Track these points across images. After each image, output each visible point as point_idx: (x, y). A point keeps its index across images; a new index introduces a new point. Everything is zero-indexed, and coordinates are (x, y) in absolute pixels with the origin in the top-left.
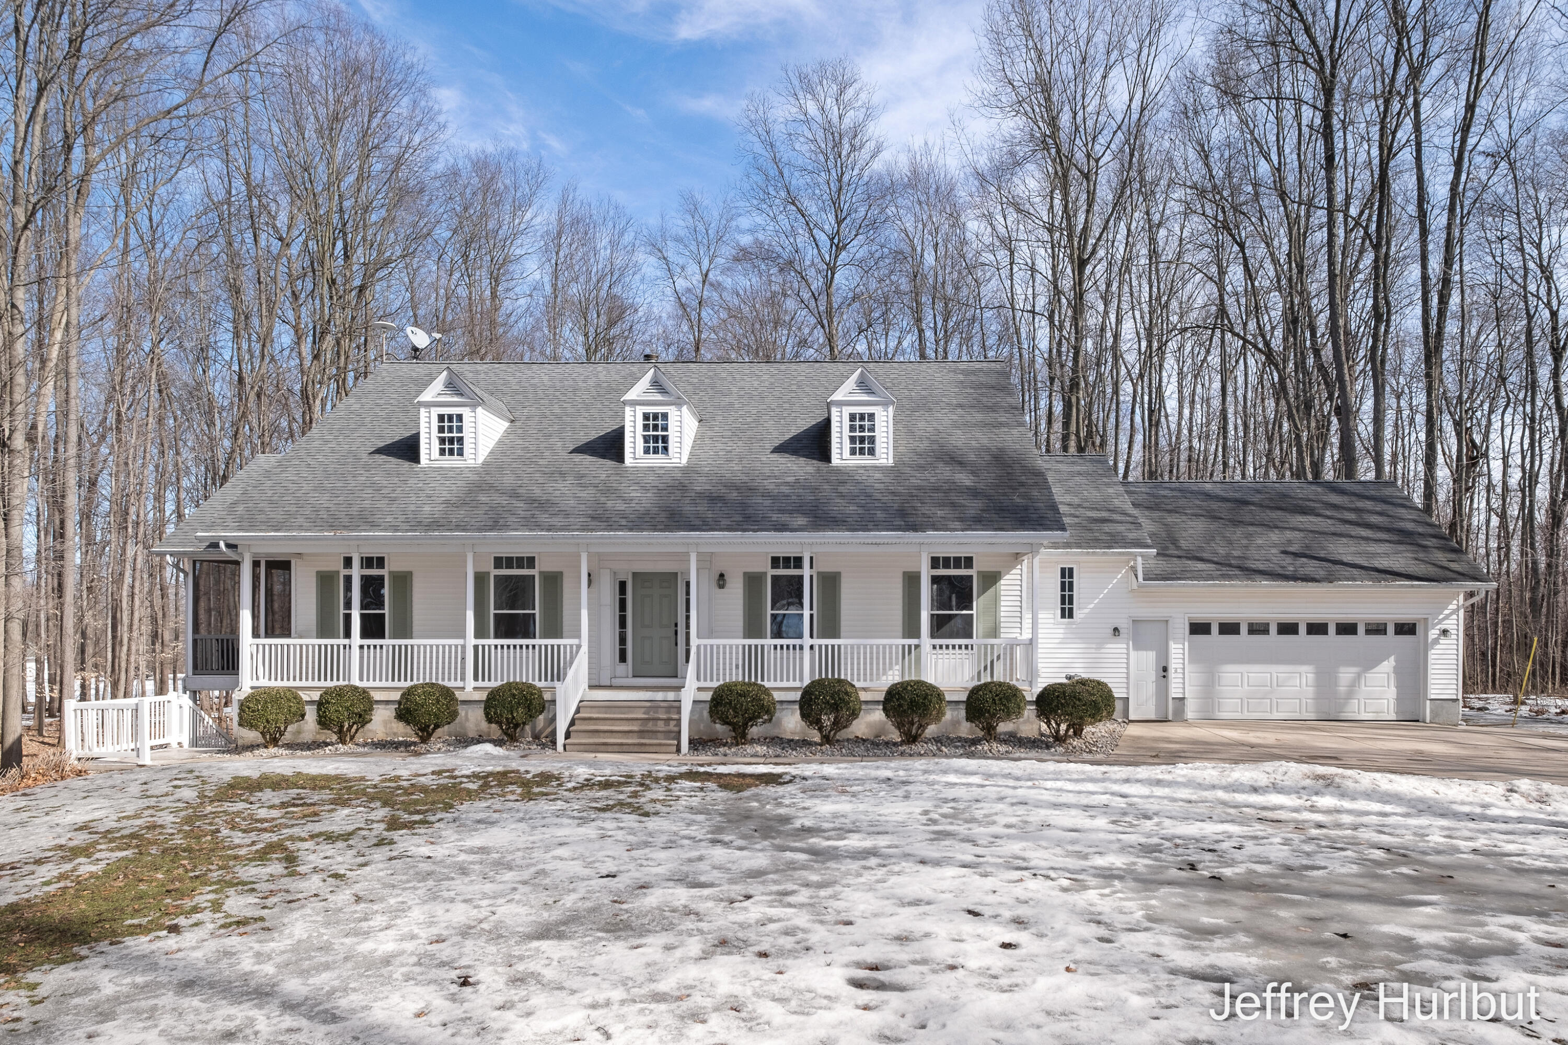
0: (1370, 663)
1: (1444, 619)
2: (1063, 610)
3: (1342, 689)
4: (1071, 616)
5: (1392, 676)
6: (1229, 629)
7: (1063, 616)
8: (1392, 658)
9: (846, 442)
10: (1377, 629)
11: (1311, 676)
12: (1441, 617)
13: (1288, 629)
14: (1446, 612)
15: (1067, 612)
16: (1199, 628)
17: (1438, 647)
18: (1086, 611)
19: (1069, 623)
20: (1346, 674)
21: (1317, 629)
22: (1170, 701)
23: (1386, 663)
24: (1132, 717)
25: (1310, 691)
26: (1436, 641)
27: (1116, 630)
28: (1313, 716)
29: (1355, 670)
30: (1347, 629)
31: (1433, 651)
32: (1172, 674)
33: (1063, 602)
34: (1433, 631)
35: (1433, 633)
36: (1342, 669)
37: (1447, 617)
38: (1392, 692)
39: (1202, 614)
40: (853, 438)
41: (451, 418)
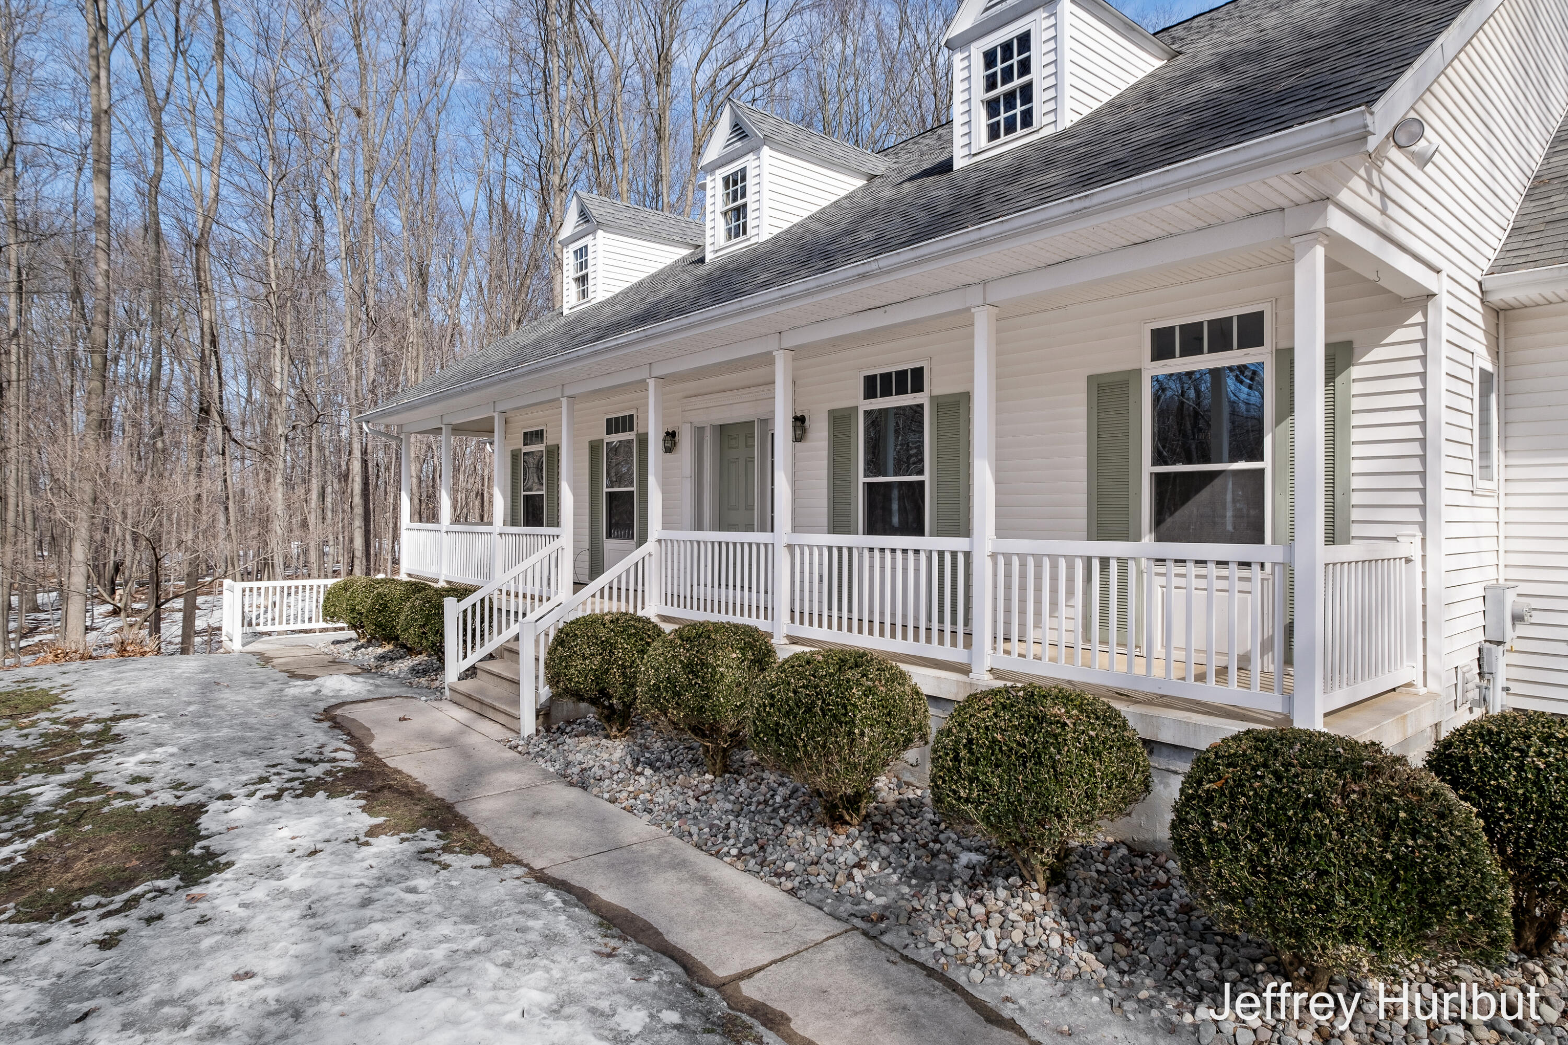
9: (982, 117)
40: (992, 107)
41: (582, 253)
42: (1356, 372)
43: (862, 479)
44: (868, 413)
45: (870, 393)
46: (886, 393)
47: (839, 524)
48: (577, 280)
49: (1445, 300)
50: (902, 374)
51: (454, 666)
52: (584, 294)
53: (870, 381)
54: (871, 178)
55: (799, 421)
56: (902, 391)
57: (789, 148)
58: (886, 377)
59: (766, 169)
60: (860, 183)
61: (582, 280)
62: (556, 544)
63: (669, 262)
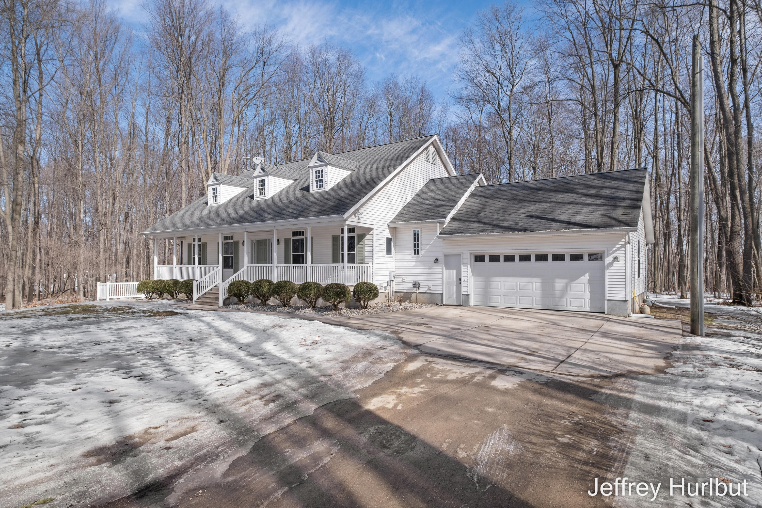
0: (574, 278)
1: (616, 251)
2: (415, 250)
3: (557, 293)
4: (418, 254)
5: (587, 285)
6: (494, 258)
7: (415, 254)
8: (587, 275)
9: (315, 183)
10: (576, 257)
11: (539, 284)
12: (614, 249)
13: (525, 258)
14: (617, 246)
15: (417, 252)
16: (480, 259)
17: (612, 268)
18: (424, 251)
19: (417, 257)
20: (559, 284)
21: (542, 258)
22: (462, 295)
23: (583, 277)
24: (444, 303)
25: (539, 293)
26: (611, 264)
27: (437, 260)
28: (540, 307)
29: (565, 281)
30: (558, 258)
31: (608, 271)
32: (462, 282)
33: (415, 247)
34: (608, 258)
35: (608, 260)
36: (557, 281)
37: (618, 249)
38: (588, 295)
39: (480, 251)
40: (317, 181)
41: (215, 189)
42: (366, 238)
43: (292, 254)
44: (293, 240)
45: (293, 235)
46: (297, 235)
47: (287, 262)
48: (213, 196)
49: (375, 229)
50: (300, 232)
51: (196, 296)
52: (216, 201)
53: (293, 233)
54: (295, 180)
55: (278, 240)
56: (300, 235)
57: (276, 175)
58: (297, 232)
59: (270, 181)
60: (293, 181)
61: (215, 197)
62: (218, 269)
63: (240, 192)
